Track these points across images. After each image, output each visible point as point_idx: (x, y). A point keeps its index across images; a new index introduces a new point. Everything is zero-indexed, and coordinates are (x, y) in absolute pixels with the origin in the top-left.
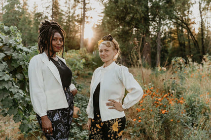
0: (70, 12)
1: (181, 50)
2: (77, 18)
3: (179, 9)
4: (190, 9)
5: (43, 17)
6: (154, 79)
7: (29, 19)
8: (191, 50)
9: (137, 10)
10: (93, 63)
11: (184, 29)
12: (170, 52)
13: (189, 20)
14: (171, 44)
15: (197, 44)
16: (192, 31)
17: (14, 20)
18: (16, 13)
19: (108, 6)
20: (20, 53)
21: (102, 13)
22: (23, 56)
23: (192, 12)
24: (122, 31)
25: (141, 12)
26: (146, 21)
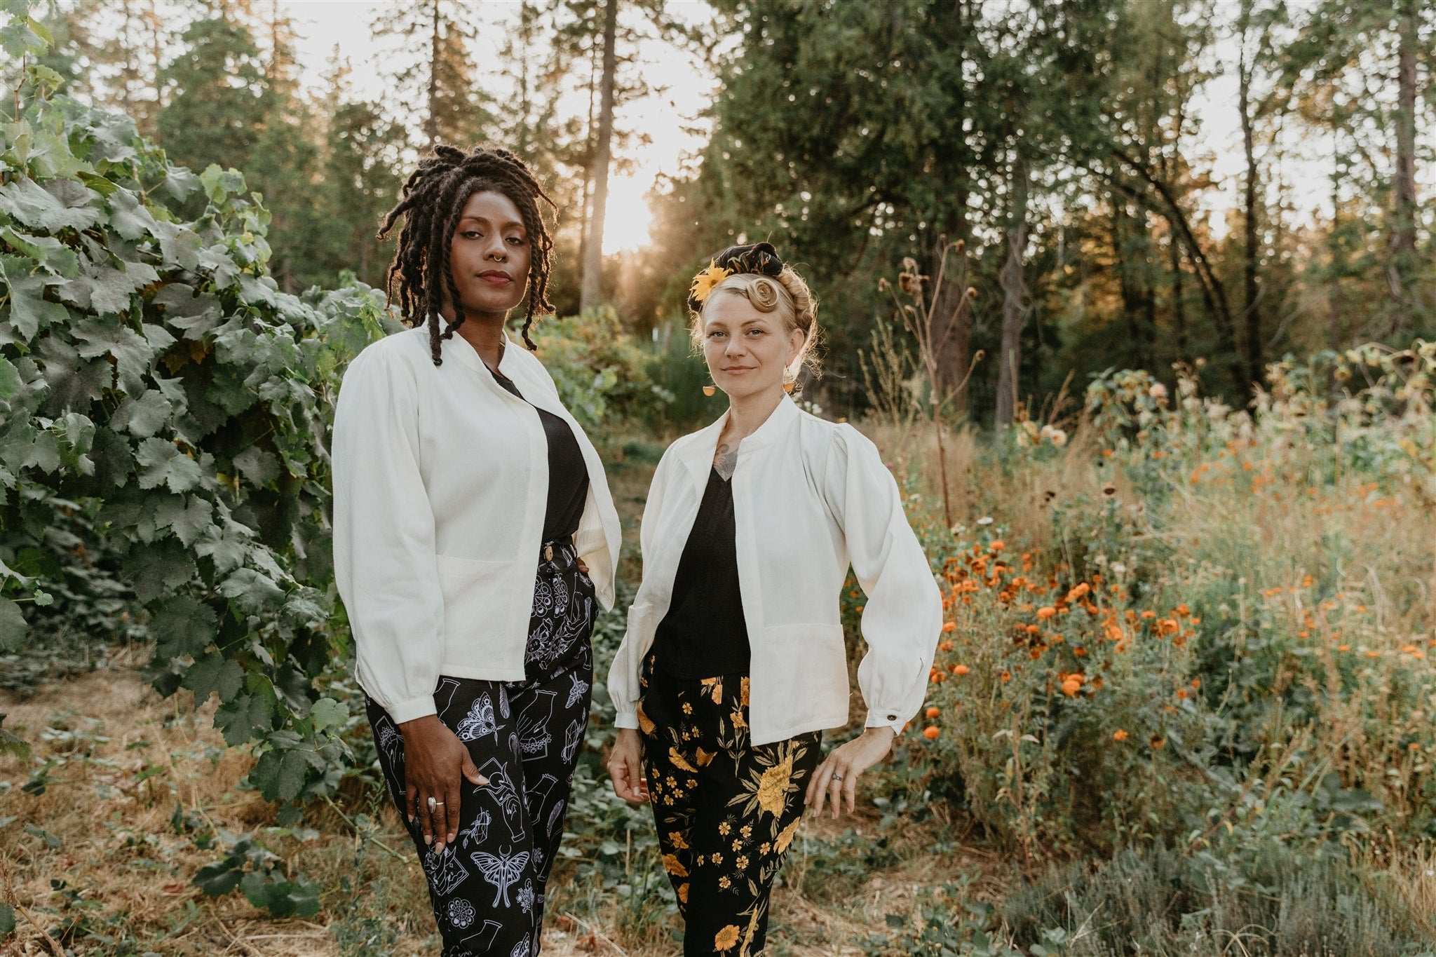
0: (526, 106)
1: (1135, 330)
2: (564, 140)
3: (1129, 106)
4: (1190, 108)
5: (381, 127)
6: (997, 491)
7: (305, 139)
9: (899, 102)
10: (656, 389)
11: (1149, 214)
12: (1069, 340)
13: (1179, 165)
14: (1078, 297)
15: (1223, 300)
16: (1192, 224)
17: (218, 141)
18: (230, 103)
19: (742, 79)
20: (258, 330)
21: (706, 113)
22: (280, 346)
23: (1196, 122)
24: (812, 217)
25: (921, 112)
26: (951, 167)
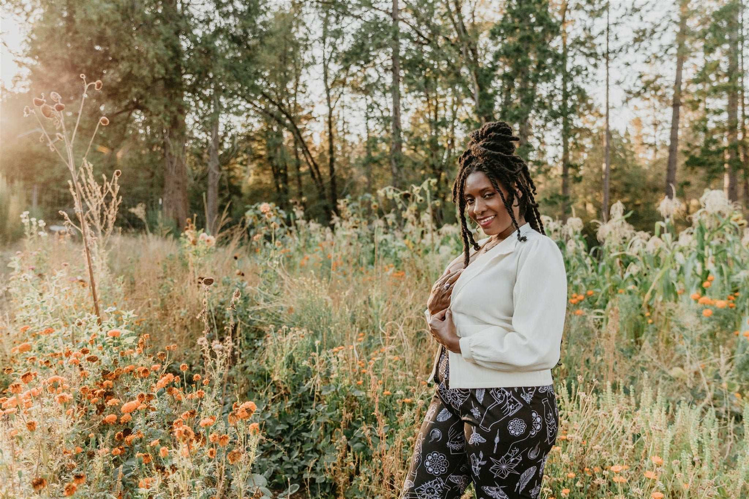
8: (303, 190)
11: (284, 130)
12: (247, 193)
15: (319, 174)
16: (305, 138)
23: (304, 86)
25: (153, 57)
26: (173, 91)
